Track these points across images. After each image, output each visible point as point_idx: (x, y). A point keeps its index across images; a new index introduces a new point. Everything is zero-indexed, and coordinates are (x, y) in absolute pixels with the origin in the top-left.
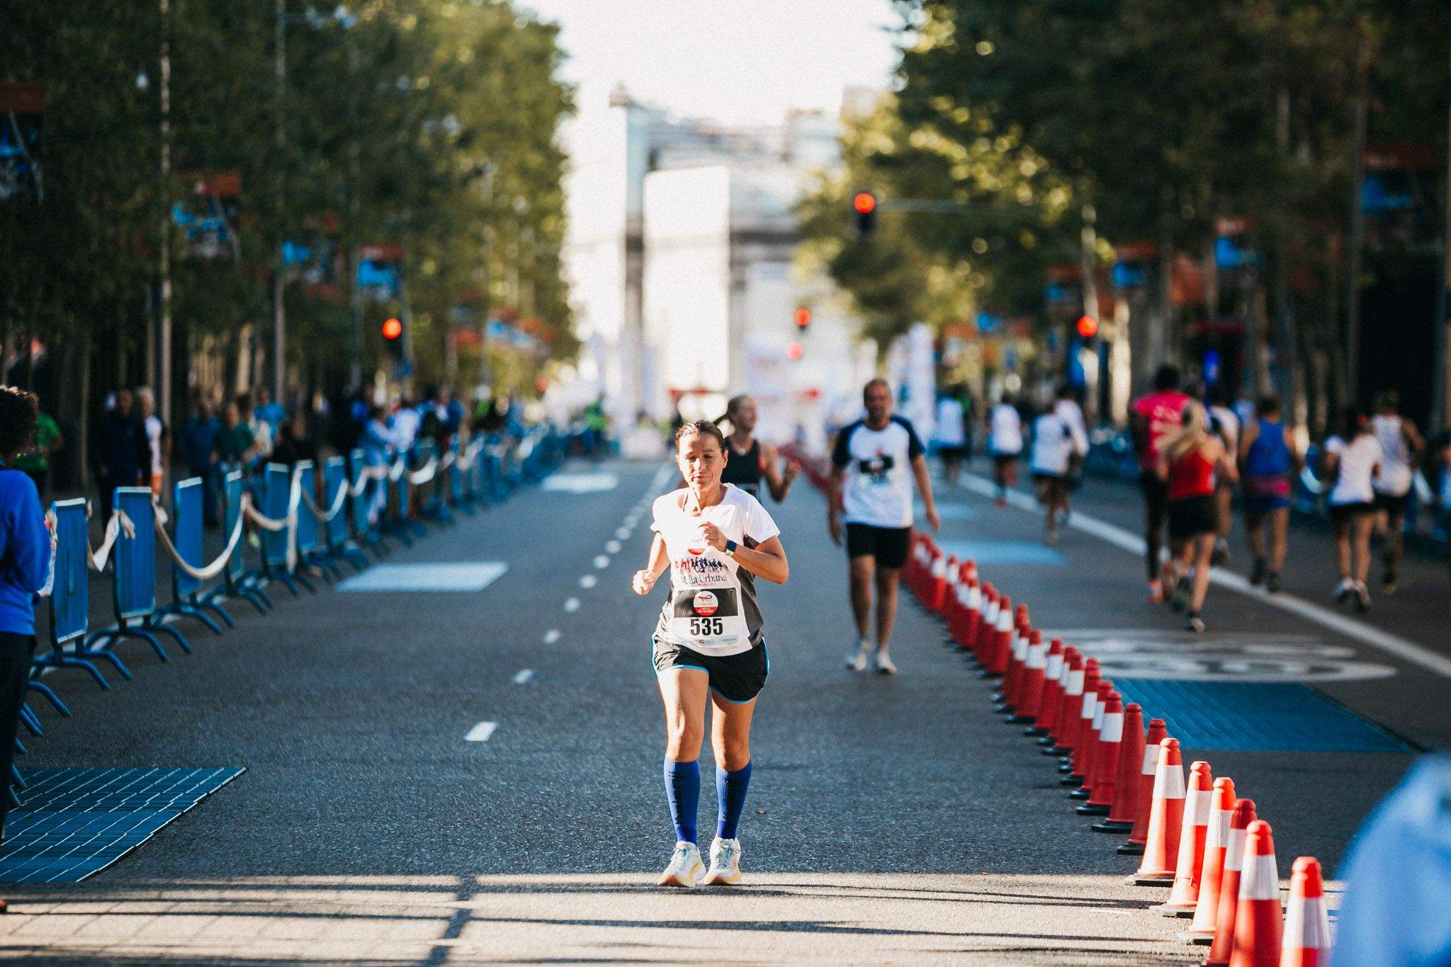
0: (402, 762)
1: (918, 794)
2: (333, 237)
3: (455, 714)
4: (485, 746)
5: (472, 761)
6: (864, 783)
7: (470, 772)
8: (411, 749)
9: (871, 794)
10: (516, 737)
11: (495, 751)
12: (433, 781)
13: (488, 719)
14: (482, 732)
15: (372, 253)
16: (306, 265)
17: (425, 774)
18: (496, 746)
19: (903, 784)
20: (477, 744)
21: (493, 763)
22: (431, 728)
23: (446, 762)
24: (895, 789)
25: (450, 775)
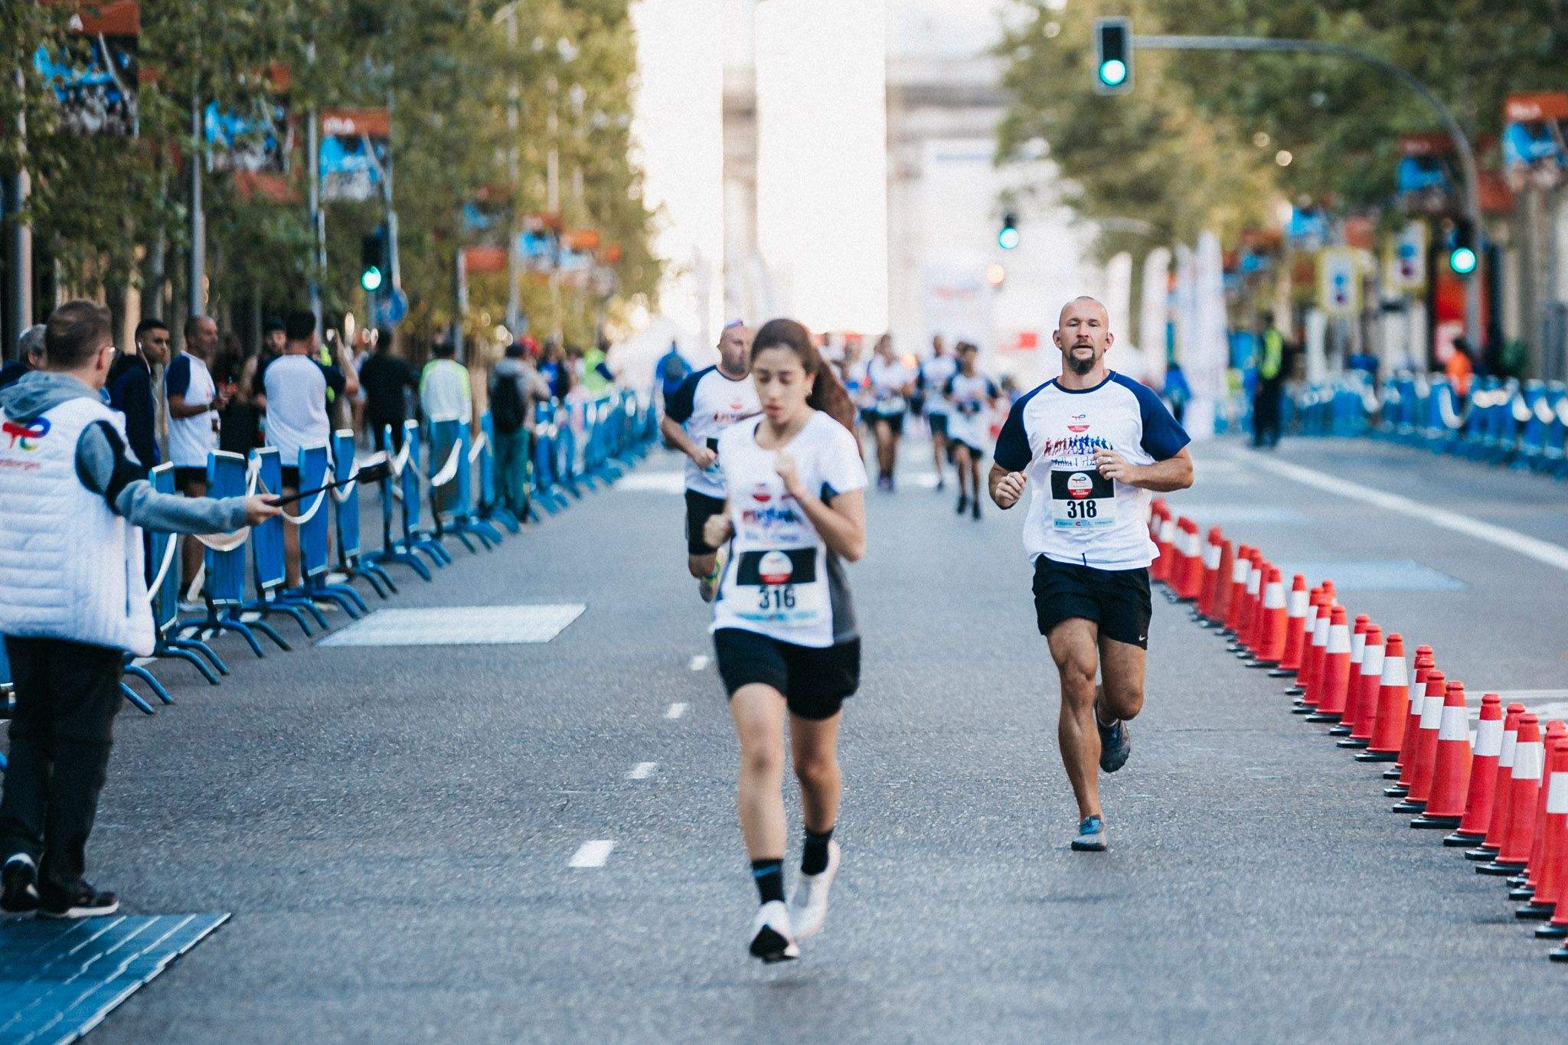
0: (475, 902)
1: (1297, 934)
2: (283, 100)
3: (545, 827)
4: (601, 874)
5: (586, 897)
6: (1208, 920)
7: (586, 913)
8: (486, 882)
9: (1223, 936)
10: (648, 861)
11: (622, 882)
12: (529, 928)
13: (600, 836)
14: (593, 853)
15: (335, 125)
16: (239, 146)
17: (516, 918)
18: (619, 874)
19: (1271, 922)
20: (587, 872)
21: (619, 900)
22: (510, 849)
23: (545, 901)
24: (1260, 927)
25: (553, 919)
